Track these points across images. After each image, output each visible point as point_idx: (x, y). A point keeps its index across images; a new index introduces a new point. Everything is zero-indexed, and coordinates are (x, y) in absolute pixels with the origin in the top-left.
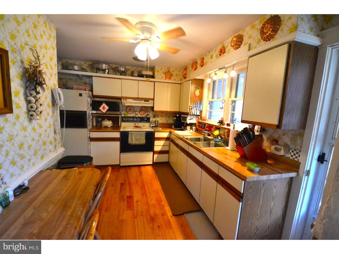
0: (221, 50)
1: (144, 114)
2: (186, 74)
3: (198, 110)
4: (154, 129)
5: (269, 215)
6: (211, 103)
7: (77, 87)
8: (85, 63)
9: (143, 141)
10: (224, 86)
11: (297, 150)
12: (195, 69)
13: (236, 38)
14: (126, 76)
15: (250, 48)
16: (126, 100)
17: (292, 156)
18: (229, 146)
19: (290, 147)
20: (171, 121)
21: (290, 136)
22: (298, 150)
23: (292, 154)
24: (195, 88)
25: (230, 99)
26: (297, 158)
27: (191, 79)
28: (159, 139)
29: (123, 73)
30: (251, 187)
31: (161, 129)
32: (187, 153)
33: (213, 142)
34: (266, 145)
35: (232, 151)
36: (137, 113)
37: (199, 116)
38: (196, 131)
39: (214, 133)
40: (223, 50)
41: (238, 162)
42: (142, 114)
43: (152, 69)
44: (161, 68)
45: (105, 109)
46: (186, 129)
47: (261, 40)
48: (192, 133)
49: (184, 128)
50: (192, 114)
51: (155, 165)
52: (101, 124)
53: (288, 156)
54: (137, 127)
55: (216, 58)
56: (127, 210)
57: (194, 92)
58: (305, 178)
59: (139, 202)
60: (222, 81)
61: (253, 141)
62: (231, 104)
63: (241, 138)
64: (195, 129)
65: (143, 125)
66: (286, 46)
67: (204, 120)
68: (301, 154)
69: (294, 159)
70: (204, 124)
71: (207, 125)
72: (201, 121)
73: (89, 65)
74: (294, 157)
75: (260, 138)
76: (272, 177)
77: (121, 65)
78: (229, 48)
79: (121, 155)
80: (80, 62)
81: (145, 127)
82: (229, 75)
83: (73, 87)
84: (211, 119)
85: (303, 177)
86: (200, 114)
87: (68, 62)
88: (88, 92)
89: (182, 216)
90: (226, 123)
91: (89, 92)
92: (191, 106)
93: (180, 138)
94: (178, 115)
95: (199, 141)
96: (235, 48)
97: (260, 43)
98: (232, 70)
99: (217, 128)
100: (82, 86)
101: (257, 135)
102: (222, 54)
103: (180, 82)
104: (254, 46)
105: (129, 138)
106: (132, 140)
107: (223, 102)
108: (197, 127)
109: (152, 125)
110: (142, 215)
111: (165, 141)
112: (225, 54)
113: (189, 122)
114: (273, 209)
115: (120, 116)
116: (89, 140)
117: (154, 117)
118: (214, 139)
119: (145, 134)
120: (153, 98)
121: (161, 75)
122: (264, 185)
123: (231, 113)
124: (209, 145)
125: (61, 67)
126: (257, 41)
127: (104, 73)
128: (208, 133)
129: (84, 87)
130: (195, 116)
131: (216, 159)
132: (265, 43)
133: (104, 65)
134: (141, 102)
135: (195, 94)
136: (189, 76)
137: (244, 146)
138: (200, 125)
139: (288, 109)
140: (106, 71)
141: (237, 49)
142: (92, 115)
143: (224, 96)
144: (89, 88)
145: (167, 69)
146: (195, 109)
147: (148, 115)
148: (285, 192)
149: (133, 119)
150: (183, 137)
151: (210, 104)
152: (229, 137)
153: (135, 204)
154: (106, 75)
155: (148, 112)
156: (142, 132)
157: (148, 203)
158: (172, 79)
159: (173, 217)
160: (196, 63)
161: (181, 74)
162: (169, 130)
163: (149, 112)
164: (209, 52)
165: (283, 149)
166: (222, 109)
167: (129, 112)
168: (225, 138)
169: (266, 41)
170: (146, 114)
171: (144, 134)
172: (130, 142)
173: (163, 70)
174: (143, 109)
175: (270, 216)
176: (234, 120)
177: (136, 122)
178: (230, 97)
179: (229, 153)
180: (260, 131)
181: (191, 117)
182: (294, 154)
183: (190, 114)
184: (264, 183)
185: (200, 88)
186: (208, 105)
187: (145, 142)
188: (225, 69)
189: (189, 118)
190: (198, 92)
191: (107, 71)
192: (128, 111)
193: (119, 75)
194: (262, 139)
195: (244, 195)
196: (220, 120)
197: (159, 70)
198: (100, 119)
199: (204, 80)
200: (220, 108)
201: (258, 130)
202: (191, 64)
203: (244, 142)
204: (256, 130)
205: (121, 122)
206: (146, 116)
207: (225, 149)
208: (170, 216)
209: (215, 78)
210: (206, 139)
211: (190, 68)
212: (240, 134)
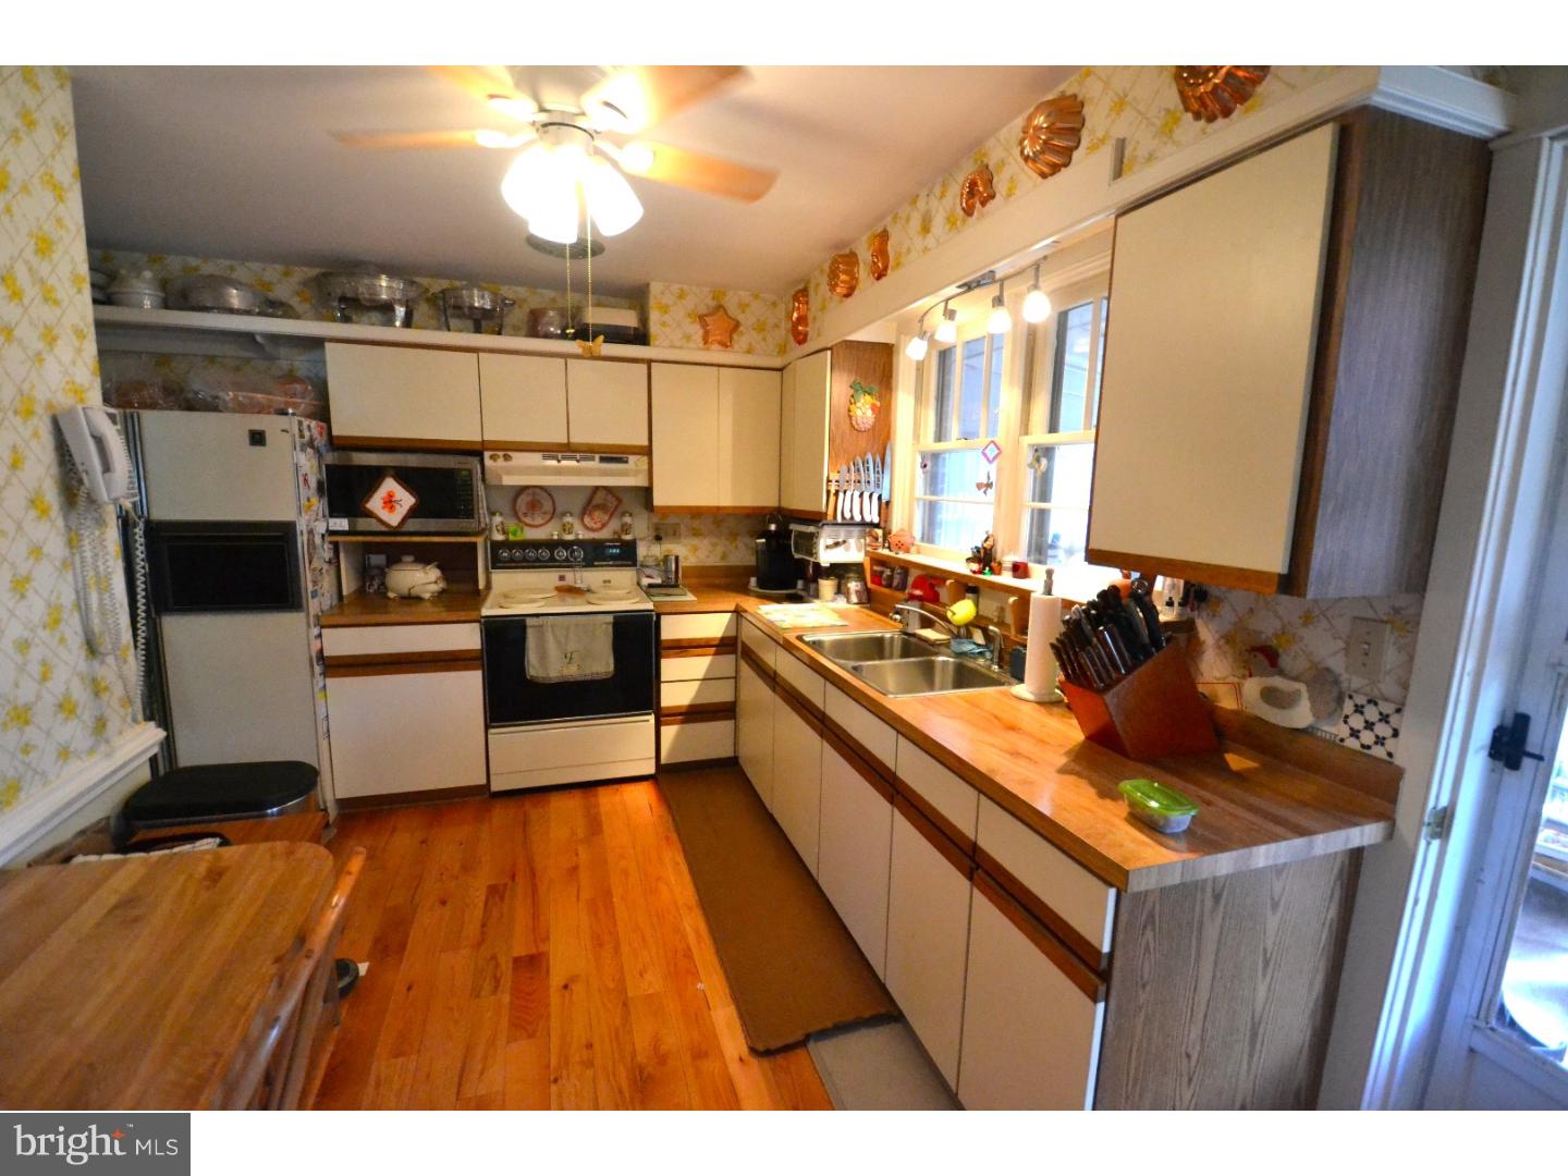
0: (973, 185)
1: (604, 526)
2: (802, 320)
3: (871, 496)
4: (656, 599)
5: (1247, 1050)
6: (932, 463)
7: (241, 396)
8: (286, 274)
9: (601, 663)
10: (993, 376)
11: (1380, 702)
12: (845, 291)
13: (1048, 116)
14: (499, 333)
15: (1122, 162)
16: (507, 458)
17: (1355, 733)
18: (1026, 679)
19: (1345, 685)
20: (743, 554)
21: (1343, 625)
22: (1386, 700)
23: (1357, 722)
24: (851, 387)
25: (1027, 440)
26: (1383, 744)
27: (829, 346)
28: (684, 648)
29: (482, 321)
30: (1151, 916)
31: (690, 597)
32: (819, 720)
33: (945, 659)
34: (1216, 673)
35: (1042, 709)
36: (568, 519)
37: (877, 526)
38: (864, 601)
39: (949, 614)
40: (979, 182)
41: (1078, 774)
42: (595, 526)
43: (637, 296)
44: (682, 290)
45: (398, 507)
46: (817, 596)
47: (1178, 114)
48: (841, 614)
49: (806, 588)
50: (839, 520)
51: (668, 776)
52: (384, 586)
53: (1333, 730)
54: (573, 591)
55: (947, 227)
56: (511, 1039)
57: (849, 411)
58: (1427, 852)
59: (578, 989)
60: (982, 353)
61: (1148, 655)
62: (1031, 466)
63: (1090, 643)
64: (857, 592)
65: (605, 582)
66: (1324, 139)
67: (901, 546)
68: (1406, 723)
69: (1369, 747)
70: (902, 568)
71: (913, 575)
72: (886, 552)
73: (305, 284)
74: (1367, 737)
75: (1182, 637)
76: (1263, 856)
77: (474, 280)
78: (1014, 172)
79: (490, 736)
80: (256, 266)
81: (617, 589)
82: (1016, 314)
83: (217, 397)
84: (937, 539)
85: (1416, 844)
86: (882, 515)
87: (196, 269)
88: (300, 423)
89: (800, 1052)
90: (1008, 560)
91: (306, 422)
92: (834, 477)
93: (781, 642)
94: (773, 527)
95: (881, 657)
96: (1046, 170)
97: (1178, 134)
98: (1029, 290)
99: (968, 588)
100: (270, 394)
101: (1167, 624)
102: (978, 205)
103: (777, 363)
104: (1142, 152)
105: (530, 652)
106: (543, 656)
107: (991, 457)
108: (870, 585)
109: (649, 577)
110: (589, 1063)
111: (714, 655)
112: (991, 205)
113: (826, 557)
114: (1265, 1016)
115: (480, 541)
116: (318, 669)
117: (658, 538)
118: (953, 643)
119: (610, 628)
120: (646, 443)
121: (679, 325)
122: (1217, 898)
123: (1033, 510)
124: (928, 676)
125: (155, 296)
126: (1158, 123)
127: (390, 323)
128: (922, 616)
129: (279, 400)
130: (856, 530)
131: (964, 758)
132: (1204, 131)
133: (384, 284)
134: (584, 464)
135: (850, 417)
136: (819, 330)
137: (1108, 688)
138: (882, 572)
139: (1340, 488)
140: (393, 310)
141: (1052, 174)
142: (331, 543)
143: (996, 422)
144: (307, 401)
145: (711, 296)
146: (857, 494)
147: (626, 529)
148: (1324, 924)
149: (552, 554)
150: (800, 638)
151: (925, 466)
152: (1026, 634)
153: (555, 999)
154: (397, 332)
155: (623, 514)
156: (592, 617)
157: (622, 990)
158: (736, 346)
159: (754, 1062)
160: (851, 259)
161: (780, 320)
162: (731, 601)
163: (631, 515)
164: (914, 200)
165: (1305, 695)
166: (989, 491)
167: (528, 520)
168: (1005, 638)
169: (1211, 119)
170: (614, 525)
171: (604, 626)
172: (534, 667)
173: (689, 303)
174: (599, 500)
175: (1251, 1056)
176: (1050, 541)
177: (568, 564)
178: (1025, 428)
179: (1032, 717)
180: (1180, 604)
181: (838, 536)
182: (1366, 722)
183: (830, 517)
184: (1218, 890)
185: (876, 388)
186: (919, 471)
187: (611, 668)
188: (997, 285)
189: (824, 540)
190: (868, 406)
191: (400, 311)
192: (525, 515)
193: (468, 331)
194: (1194, 646)
195: (1117, 964)
196: (980, 546)
197: (670, 303)
198: (377, 559)
199: (893, 345)
200: (979, 486)
201: (1171, 598)
202: (826, 267)
203: (1104, 666)
204: (1161, 593)
205: (487, 569)
206: (615, 533)
207: (1005, 694)
208: (737, 1057)
209: (946, 333)
210: (912, 647)
211: (824, 287)
212: (1084, 621)
